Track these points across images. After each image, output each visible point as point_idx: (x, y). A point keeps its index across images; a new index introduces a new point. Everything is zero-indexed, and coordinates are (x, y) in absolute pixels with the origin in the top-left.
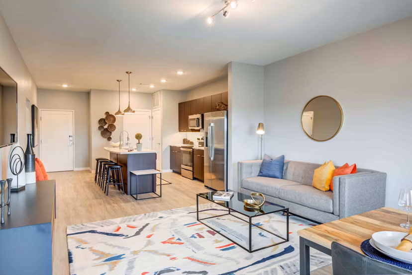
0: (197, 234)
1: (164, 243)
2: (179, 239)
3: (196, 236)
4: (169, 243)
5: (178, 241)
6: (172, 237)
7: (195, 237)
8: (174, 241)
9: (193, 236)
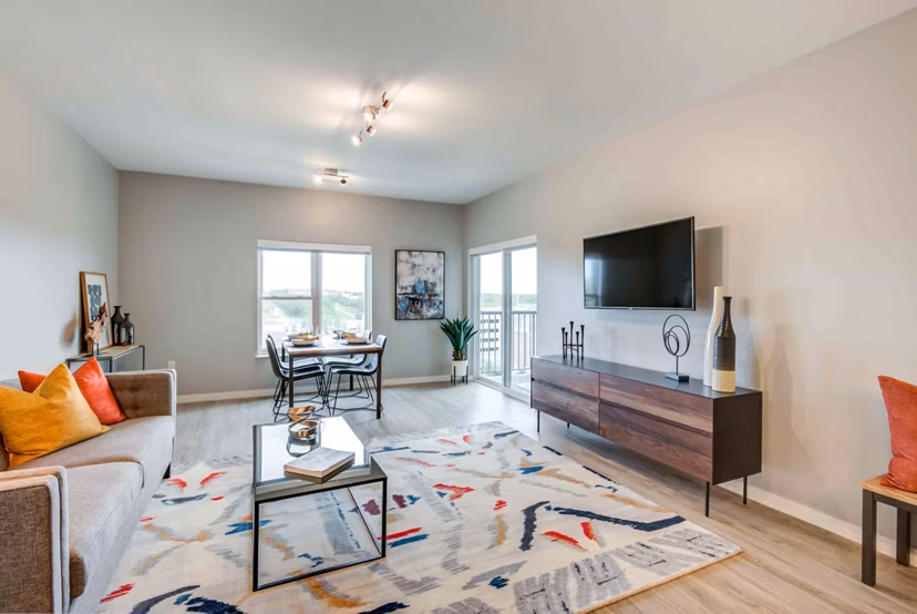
0: (404, 506)
1: (468, 490)
2: (442, 495)
3: (408, 501)
4: (460, 489)
5: (443, 491)
6: (455, 501)
7: (411, 497)
8: (451, 492)
9: (413, 499)
